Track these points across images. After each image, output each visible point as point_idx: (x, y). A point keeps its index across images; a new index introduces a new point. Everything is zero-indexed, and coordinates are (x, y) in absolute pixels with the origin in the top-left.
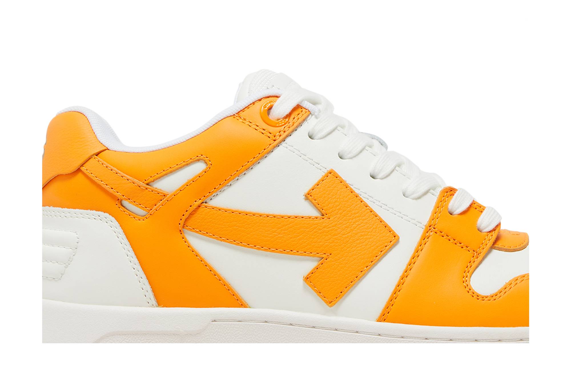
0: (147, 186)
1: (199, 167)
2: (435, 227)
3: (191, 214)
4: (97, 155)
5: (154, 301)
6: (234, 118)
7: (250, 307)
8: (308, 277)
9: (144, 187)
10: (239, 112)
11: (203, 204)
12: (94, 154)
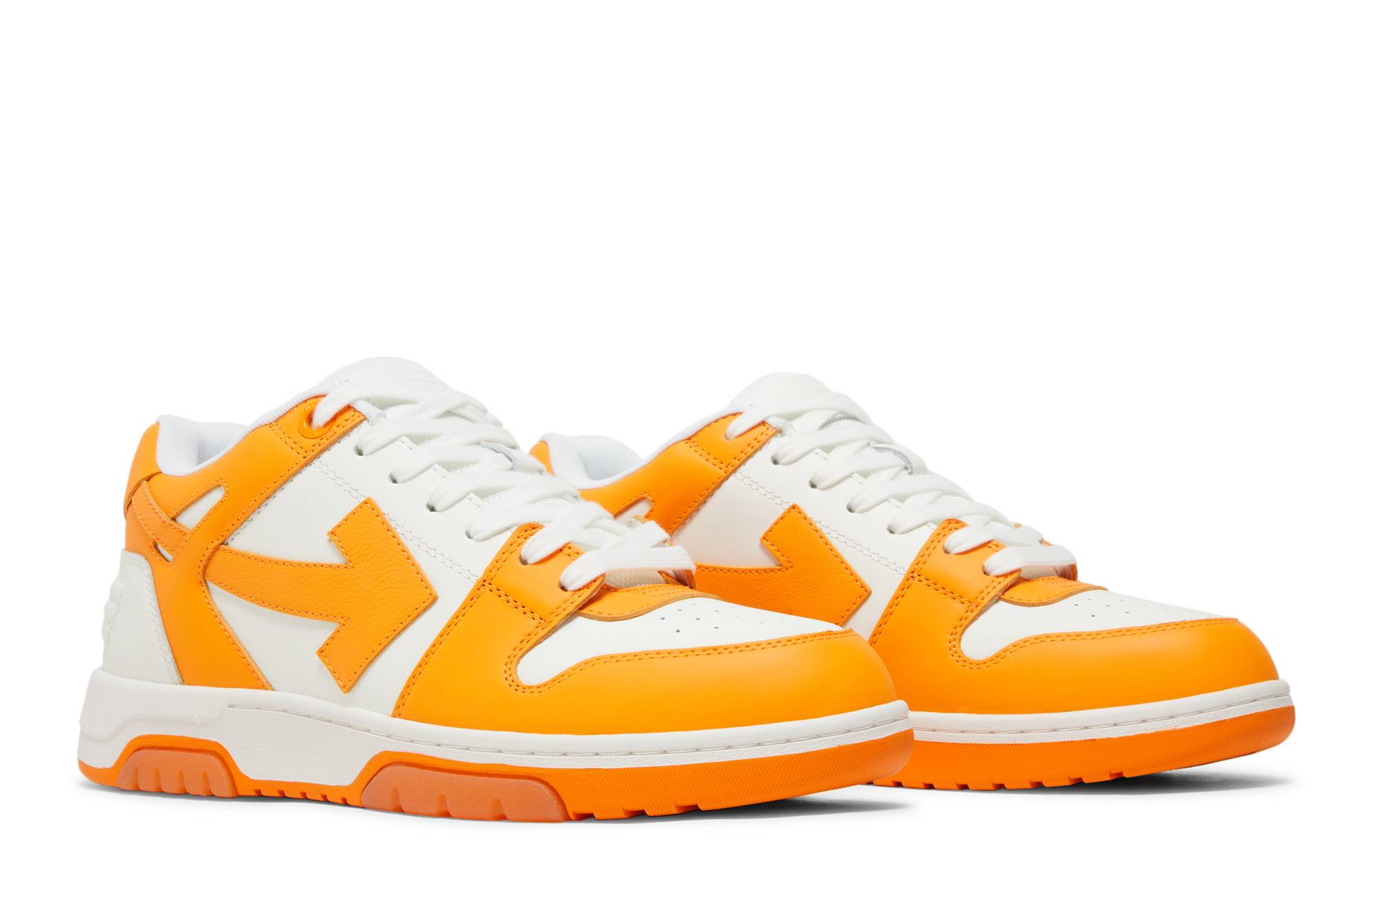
0: (172, 522)
1: (216, 496)
2: (492, 582)
3: (209, 559)
4: (148, 480)
5: (176, 678)
6: (270, 427)
7: (273, 690)
8: (323, 649)
9: (168, 523)
10: (278, 419)
11: (222, 546)
12: (143, 479)
